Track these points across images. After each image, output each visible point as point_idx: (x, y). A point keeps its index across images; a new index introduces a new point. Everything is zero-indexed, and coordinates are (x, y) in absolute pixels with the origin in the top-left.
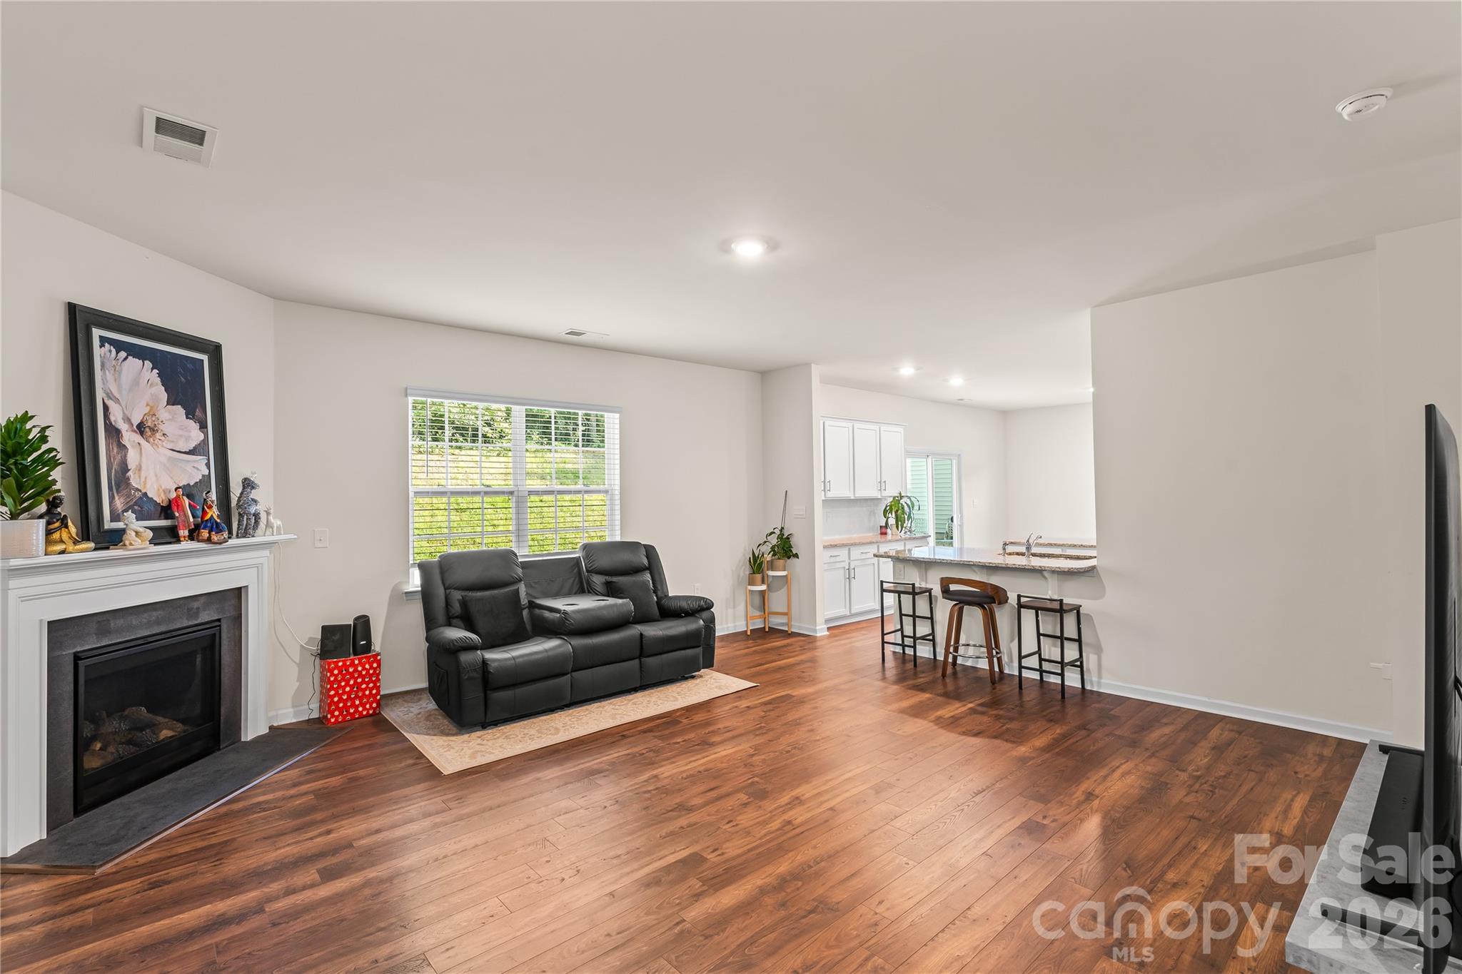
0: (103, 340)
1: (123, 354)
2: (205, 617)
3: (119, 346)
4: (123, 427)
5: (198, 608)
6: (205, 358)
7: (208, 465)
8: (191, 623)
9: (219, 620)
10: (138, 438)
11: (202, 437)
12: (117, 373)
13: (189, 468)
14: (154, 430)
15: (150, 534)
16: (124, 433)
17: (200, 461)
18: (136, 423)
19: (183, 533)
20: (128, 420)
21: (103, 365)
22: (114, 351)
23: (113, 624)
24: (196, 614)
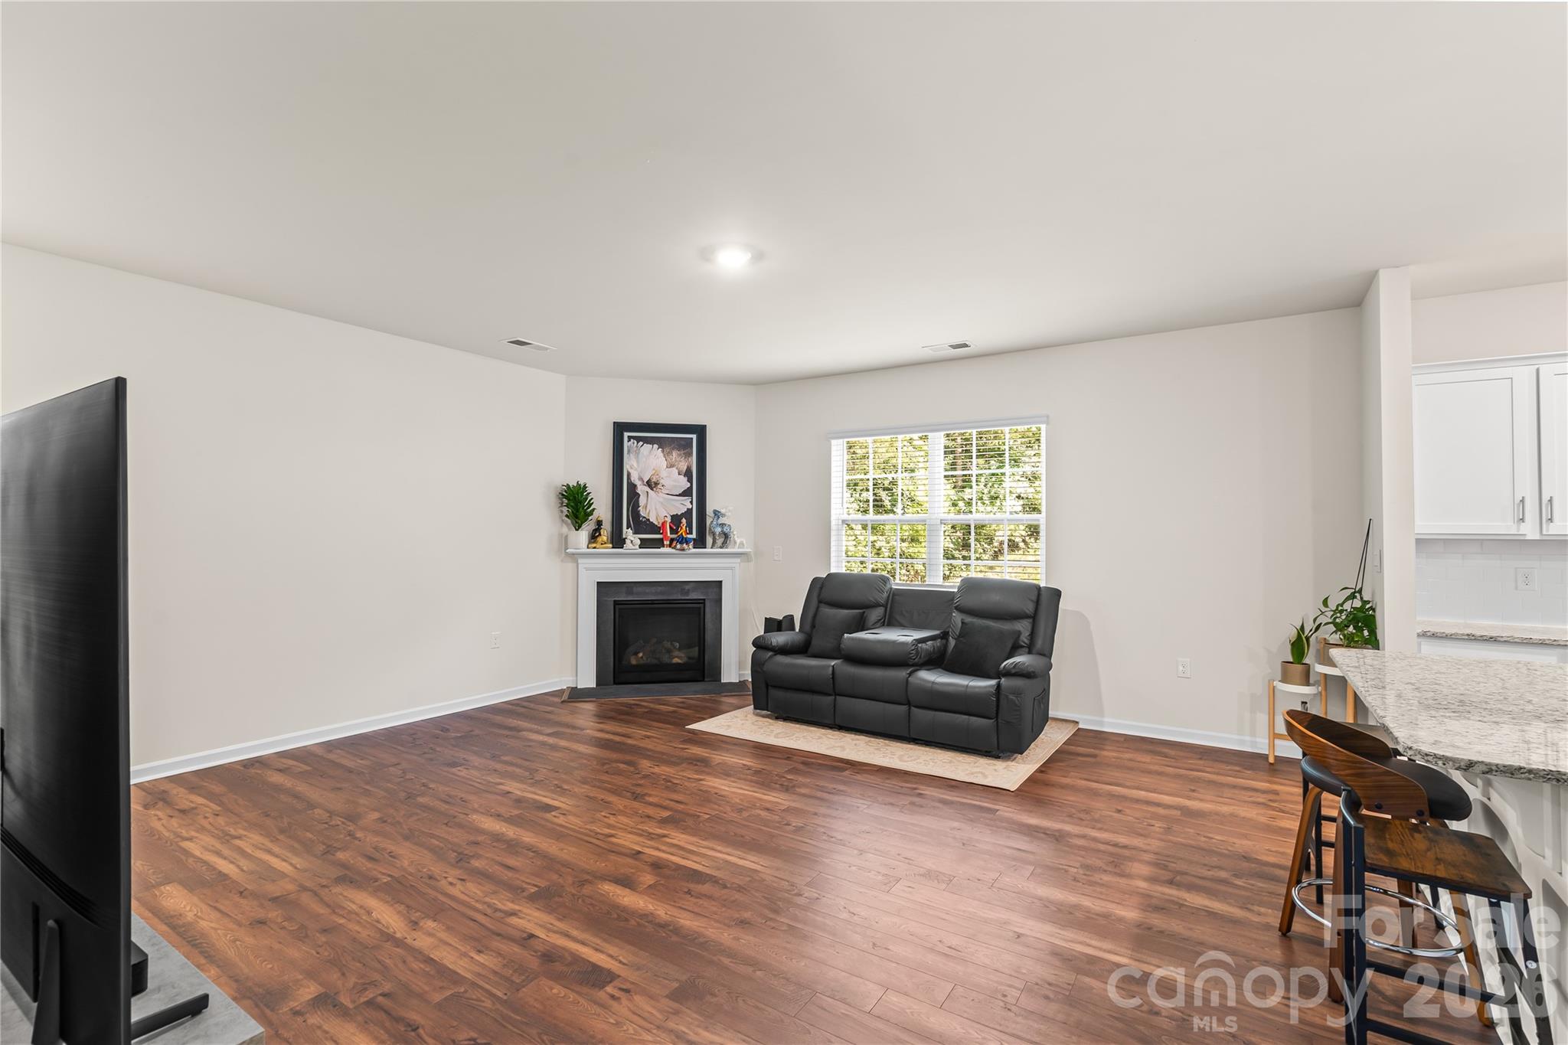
0: (630, 438)
1: (641, 443)
2: (694, 596)
3: (638, 439)
4: (638, 483)
5: (689, 590)
6: (694, 437)
7: (691, 502)
8: (683, 598)
9: (704, 600)
10: (647, 489)
11: (689, 485)
12: (637, 453)
13: (678, 504)
14: (656, 484)
15: (639, 542)
16: (638, 486)
17: (686, 501)
18: (646, 481)
19: (667, 543)
20: (641, 479)
21: (629, 451)
22: (635, 442)
23: (635, 590)
24: (687, 593)
